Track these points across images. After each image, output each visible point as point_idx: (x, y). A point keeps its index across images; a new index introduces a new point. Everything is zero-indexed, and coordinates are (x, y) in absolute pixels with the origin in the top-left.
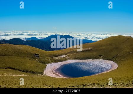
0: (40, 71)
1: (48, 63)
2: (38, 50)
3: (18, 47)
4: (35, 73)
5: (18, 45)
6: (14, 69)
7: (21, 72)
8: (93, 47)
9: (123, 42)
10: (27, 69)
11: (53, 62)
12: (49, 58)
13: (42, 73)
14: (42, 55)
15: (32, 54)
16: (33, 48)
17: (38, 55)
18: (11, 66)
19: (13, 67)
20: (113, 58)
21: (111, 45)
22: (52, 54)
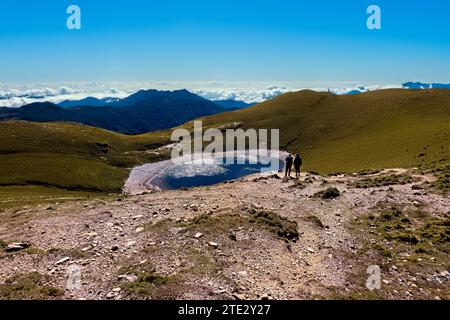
0: (114, 184)
1: (133, 164)
2: (104, 135)
3: (49, 127)
4: (100, 191)
5: (49, 124)
6: (46, 184)
7: (65, 190)
8: (243, 120)
9: (312, 106)
10: (80, 182)
11: (145, 162)
12: (136, 152)
13: (119, 190)
14: (115, 147)
15: (88, 144)
16: (90, 128)
17: (106, 145)
18: (36, 177)
19: (44, 181)
20: (289, 143)
21: (284, 113)
22: (143, 142)
